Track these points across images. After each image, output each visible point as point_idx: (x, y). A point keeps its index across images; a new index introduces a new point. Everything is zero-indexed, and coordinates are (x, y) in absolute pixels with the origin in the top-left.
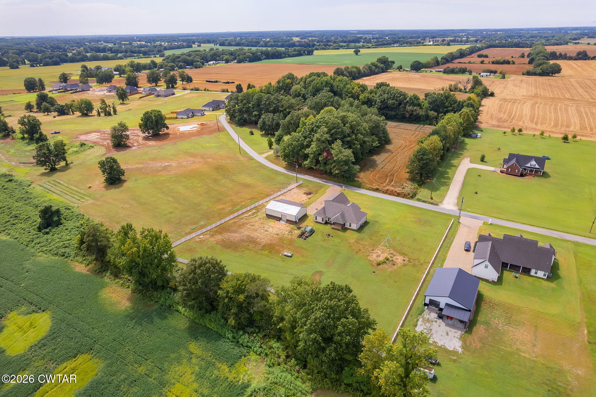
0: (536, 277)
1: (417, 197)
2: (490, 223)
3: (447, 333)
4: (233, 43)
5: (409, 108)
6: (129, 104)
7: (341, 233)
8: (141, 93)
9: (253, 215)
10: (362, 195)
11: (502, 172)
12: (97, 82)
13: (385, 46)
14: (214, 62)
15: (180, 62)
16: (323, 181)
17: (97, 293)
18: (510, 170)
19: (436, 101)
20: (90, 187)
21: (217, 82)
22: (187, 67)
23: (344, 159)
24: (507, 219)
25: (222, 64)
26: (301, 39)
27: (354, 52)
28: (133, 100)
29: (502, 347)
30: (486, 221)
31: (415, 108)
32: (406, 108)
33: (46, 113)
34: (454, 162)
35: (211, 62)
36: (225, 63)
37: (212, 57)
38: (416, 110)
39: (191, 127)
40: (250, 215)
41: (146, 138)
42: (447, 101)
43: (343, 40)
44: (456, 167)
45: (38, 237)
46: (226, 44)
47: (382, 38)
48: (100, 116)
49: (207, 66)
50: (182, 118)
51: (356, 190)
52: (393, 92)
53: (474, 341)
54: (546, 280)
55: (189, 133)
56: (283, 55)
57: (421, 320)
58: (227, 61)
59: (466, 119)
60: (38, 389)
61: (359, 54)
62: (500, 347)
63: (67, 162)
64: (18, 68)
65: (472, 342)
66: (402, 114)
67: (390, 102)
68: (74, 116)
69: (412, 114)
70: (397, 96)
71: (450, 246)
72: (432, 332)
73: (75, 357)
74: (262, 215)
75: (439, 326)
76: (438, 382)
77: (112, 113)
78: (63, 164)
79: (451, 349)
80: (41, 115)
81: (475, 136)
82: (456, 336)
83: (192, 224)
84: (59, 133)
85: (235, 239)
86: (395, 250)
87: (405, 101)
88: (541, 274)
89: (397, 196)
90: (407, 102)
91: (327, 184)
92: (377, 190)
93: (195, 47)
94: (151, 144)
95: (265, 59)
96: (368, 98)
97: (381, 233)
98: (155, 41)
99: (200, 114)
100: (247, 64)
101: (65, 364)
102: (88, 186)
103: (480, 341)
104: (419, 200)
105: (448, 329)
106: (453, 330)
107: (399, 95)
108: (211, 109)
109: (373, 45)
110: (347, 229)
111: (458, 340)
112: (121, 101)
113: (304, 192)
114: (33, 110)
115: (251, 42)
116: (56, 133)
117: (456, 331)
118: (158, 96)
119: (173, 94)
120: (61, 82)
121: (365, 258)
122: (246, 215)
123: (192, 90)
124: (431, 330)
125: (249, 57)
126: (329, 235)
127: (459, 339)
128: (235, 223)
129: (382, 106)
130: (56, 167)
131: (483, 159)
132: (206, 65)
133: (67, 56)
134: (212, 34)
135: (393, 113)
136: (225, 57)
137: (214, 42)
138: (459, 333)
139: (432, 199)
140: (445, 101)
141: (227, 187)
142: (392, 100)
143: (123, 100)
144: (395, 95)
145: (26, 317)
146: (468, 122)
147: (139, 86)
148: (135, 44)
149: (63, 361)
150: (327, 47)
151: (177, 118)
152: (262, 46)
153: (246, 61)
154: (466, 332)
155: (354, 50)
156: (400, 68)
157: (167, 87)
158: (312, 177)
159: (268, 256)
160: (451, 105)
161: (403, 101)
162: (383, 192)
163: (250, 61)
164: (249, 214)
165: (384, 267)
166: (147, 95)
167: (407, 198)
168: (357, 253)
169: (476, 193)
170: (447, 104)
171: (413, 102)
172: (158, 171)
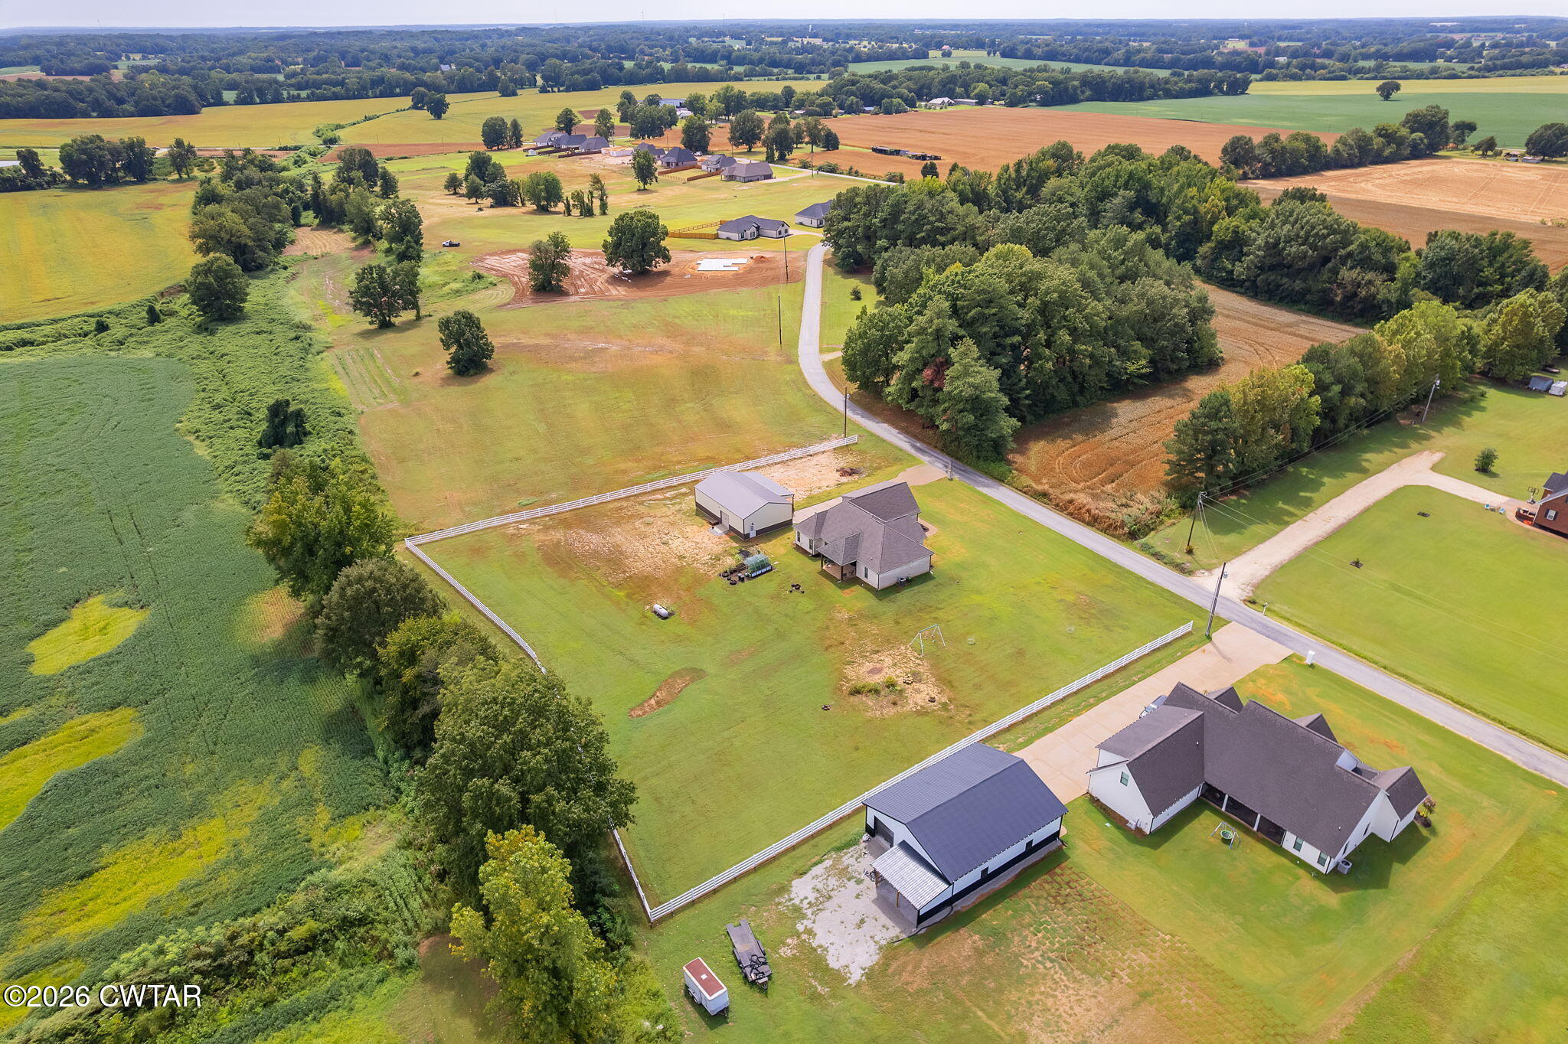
0: (1294, 859)
1: (1151, 539)
2: (1308, 662)
3: (862, 921)
4: (1039, 52)
5: (1347, 274)
6: (656, 191)
7: (830, 589)
8: (700, 168)
9: (674, 498)
10: (987, 500)
11: (1521, 516)
12: (632, 135)
13: (1518, 71)
14: (946, 100)
15: (853, 94)
16: (914, 446)
17: (244, 597)
18: (1552, 513)
19: (1450, 258)
20: (417, 374)
21: (897, 152)
22: (867, 109)
23: (968, 392)
24: (1386, 662)
25: (967, 107)
26: (1252, 45)
27: (1378, 89)
28: (670, 183)
29: (980, 1013)
30: (1300, 652)
31: (1370, 276)
32: (1338, 273)
33: (473, 200)
34: (1371, 458)
35: (938, 101)
36: (977, 104)
37: (944, 86)
38: (1370, 282)
39: (729, 262)
40: (666, 499)
41: (616, 280)
42: (1491, 264)
43: (1378, 51)
44: (1366, 473)
45: (245, 462)
46: (1019, 54)
47: (1534, 44)
48: (569, 215)
49: (923, 110)
50: (728, 239)
51: (985, 486)
52: (1308, 222)
53: (916, 968)
54: (1318, 875)
55: (713, 278)
56: (1149, 92)
57: (828, 863)
58: (981, 100)
59: (1516, 329)
60: (18, 746)
61: (1394, 95)
62: (974, 1009)
63: (418, 312)
64: (515, 94)
65: (910, 968)
66: (1324, 291)
67: (1293, 249)
68: (524, 209)
69: (1355, 294)
70: (1317, 234)
71: (1107, 698)
72: (826, 904)
73: (112, 708)
74: (689, 503)
75: (858, 896)
76: (722, 1029)
77: (597, 210)
78: (408, 315)
79: (833, 963)
80: (463, 203)
81: (1542, 386)
82: (876, 939)
83: (533, 494)
84: (457, 245)
85: (583, 547)
86: (935, 666)
87: (1342, 252)
88: (1309, 853)
89: (1088, 524)
90: (1350, 255)
91: (919, 455)
92: (1042, 497)
93: (935, 58)
94: (614, 292)
95: (1088, 100)
96: (1236, 232)
97: (940, 614)
98: (848, 37)
99: (774, 233)
100: (1033, 111)
101: (85, 718)
102: (415, 371)
103: (932, 975)
104: (1146, 549)
105: (875, 911)
106: (884, 919)
107: (1325, 231)
108: (815, 223)
109: (1472, 68)
110: (856, 581)
111: (873, 948)
112: (641, 184)
113: (842, 464)
114: (461, 192)
115: (1086, 50)
116: (451, 245)
117: (889, 923)
118: (731, 178)
119: (769, 177)
120: (560, 129)
121: (838, 666)
122: (659, 496)
123: (820, 169)
124: (830, 897)
125: (1041, 90)
126: (797, 587)
127: (881, 948)
128: (621, 509)
129: (1268, 261)
130: (393, 319)
131: (1485, 466)
132: (920, 106)
133: (621, 68)
134: (1007, 25)
135: (1298, 285)
136: (982, 86)
137: (992, 47)
138: (895, 931)
139: (1190, 552)
140: (1485, 263)
141: (680, 422)
142: (1301, 245)
143: (645, 183)
144: (1313, 228)
145: (110, 610)
146: (1521, 340)
147: (710, 148)
148: (797, 42)
149: (89, 710)
150: (1308, 71)
151: (717, 237)
152: (1116, 64)
153: (1031, 101)
154: (912, 937)
155: (1381, 82)
156: (1488, 147)
157: (767, 158)
158: (895, 431)
159: (617, 604)
160: (1503, 276)
161: (1336, 250)
162: (1057, 505)
163: (1045, 103)
164: (668, 495)
165: (863, 703)
166: (710, 175)
167: (1113, 536)
168: (827, 649)
169: (1357, 564)
170: (1488, 272)
171: (1369, 258)
172: (573, 359)
